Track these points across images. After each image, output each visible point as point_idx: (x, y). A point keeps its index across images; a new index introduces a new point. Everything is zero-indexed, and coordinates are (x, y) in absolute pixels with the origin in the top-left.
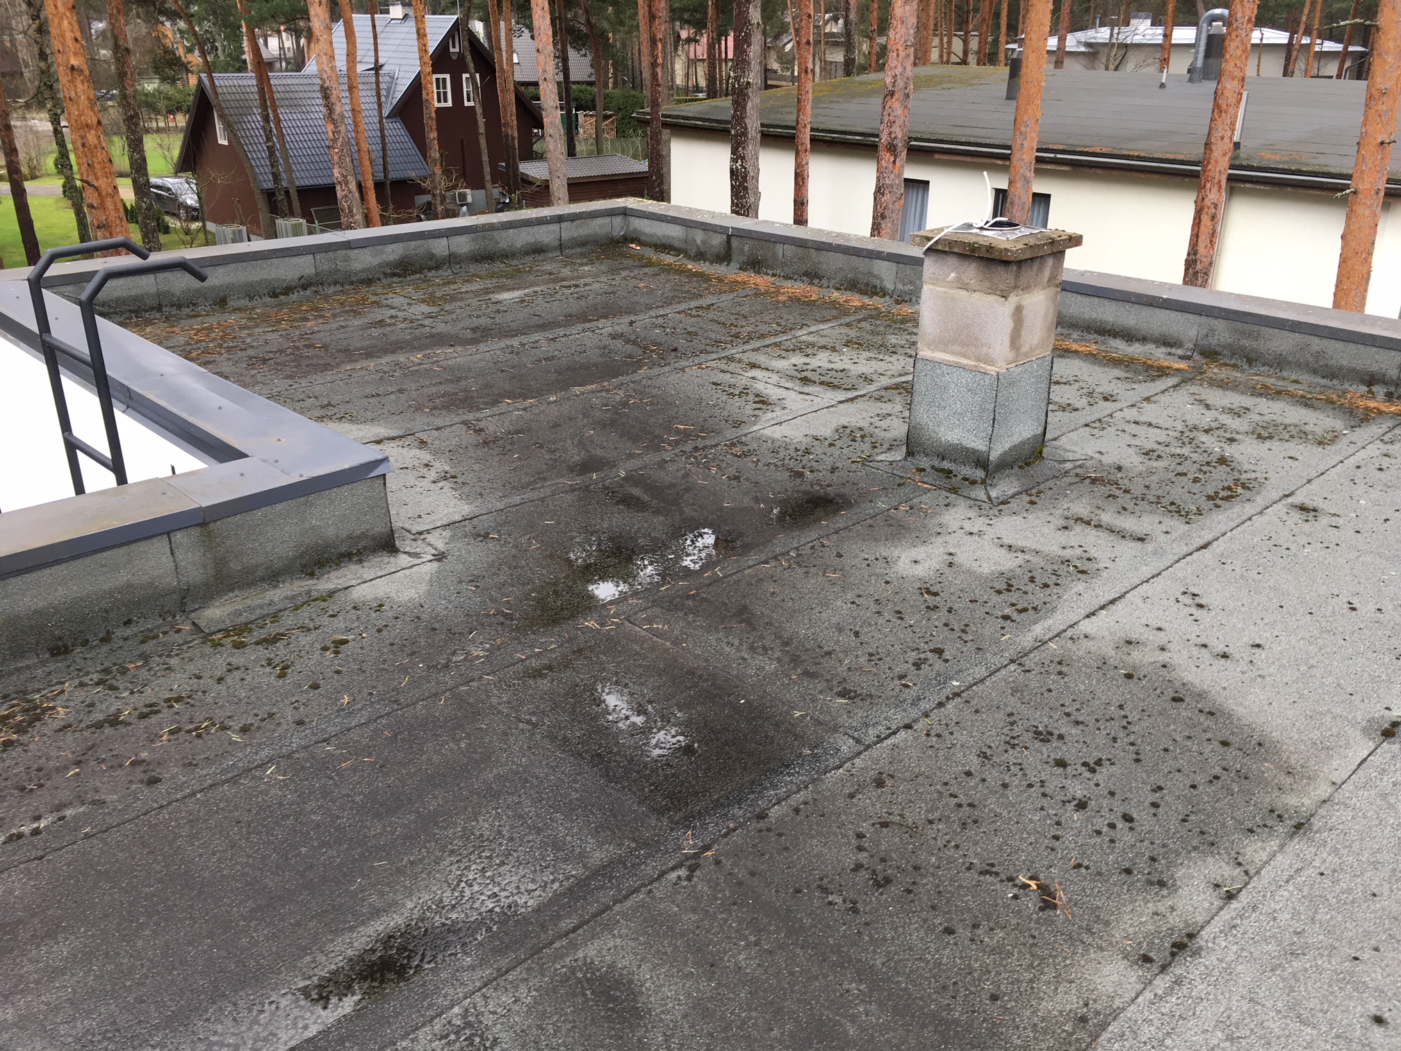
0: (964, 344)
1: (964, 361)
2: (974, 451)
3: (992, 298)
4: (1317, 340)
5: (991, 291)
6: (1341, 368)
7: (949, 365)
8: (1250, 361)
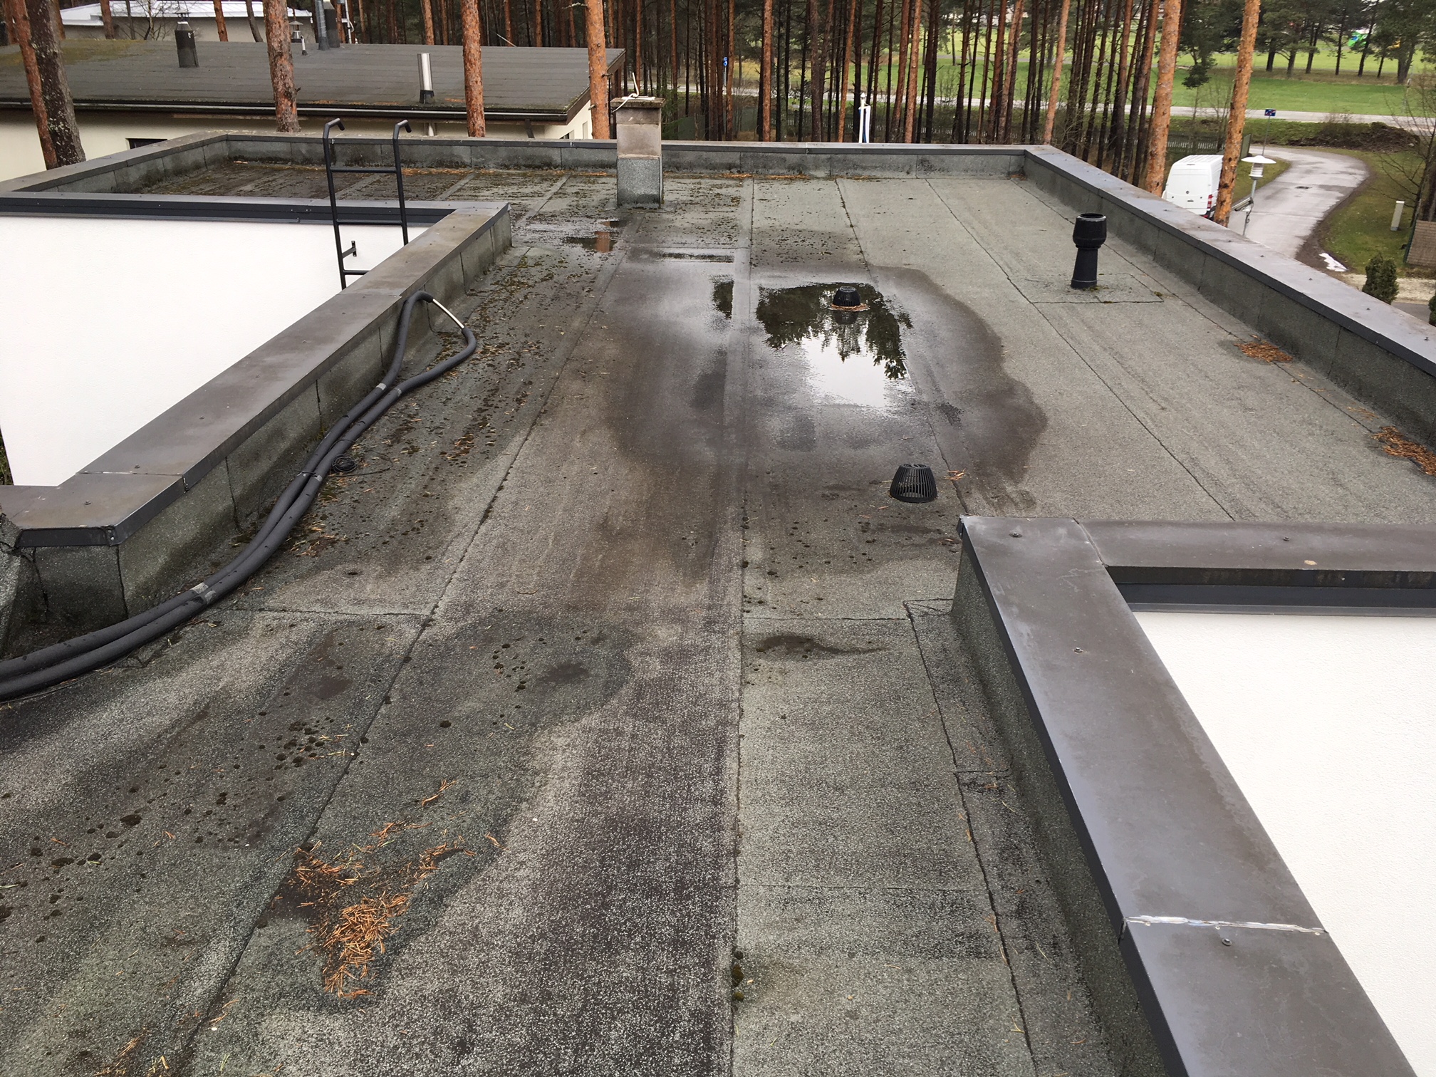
0: (640, 148)
1: (642, 156)
2: (652, 195)
3: (652, 126)
4: (704, 153)
5: (651, 123)
6: (717, 164)
7: (634, 158)
8: (678, 168)
